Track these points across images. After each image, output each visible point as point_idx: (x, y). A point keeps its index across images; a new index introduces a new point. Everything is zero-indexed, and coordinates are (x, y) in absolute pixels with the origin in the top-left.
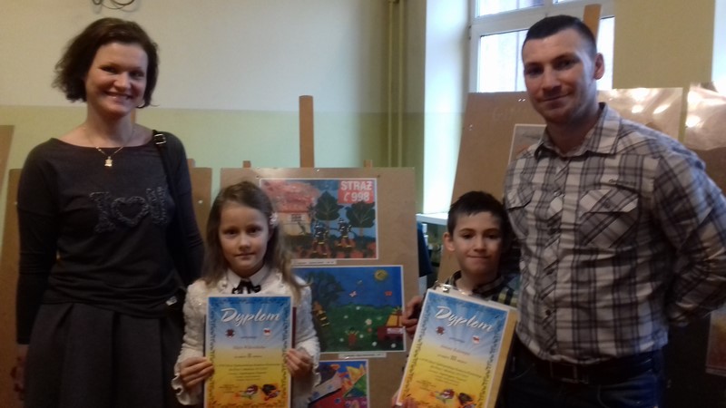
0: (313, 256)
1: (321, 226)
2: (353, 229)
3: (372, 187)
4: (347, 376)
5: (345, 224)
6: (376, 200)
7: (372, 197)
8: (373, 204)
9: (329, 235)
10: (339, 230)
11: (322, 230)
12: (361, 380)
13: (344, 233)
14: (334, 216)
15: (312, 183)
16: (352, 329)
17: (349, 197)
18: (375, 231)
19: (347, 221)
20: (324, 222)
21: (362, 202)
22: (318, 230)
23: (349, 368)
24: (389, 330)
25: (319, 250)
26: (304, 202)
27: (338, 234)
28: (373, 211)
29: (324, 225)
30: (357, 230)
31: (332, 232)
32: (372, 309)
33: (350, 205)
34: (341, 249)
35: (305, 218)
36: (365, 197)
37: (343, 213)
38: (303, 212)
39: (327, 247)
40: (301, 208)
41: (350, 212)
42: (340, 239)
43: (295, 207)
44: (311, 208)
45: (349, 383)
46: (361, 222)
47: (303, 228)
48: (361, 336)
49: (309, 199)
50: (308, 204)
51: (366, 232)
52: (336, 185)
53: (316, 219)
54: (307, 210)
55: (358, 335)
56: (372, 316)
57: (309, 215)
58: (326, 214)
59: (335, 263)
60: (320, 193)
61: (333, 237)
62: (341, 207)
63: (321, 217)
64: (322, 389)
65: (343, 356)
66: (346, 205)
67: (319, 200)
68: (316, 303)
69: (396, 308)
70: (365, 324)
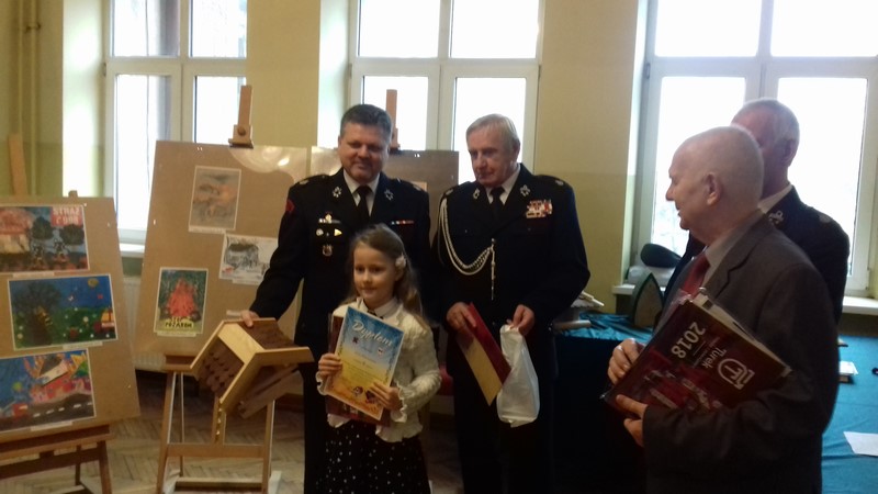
0: (34, 269)
1: (38, 245)
2: (67, 247)
3: (81, 213)
4: (72, 362)
5: (60, 244)
6: (84, 223)
7: (80, 220)
8: (82, 226)
9: (46, 252)
10: (54, 248)
11: (40, 248)
12: (84, 364)
13: (59, 249)
14: (49, 236)
15: (27, 209)
16: (73, 326)
17: (61, 221)
18: (86, 248)
19: (61, 240)
20: (41, 241)
21: (73, 225)
22: (35, 248)
23: (72, 356)
24: (103, 325)
25: (38, 264)
26: (21, 225)
27: (54, 251)
28: (83, 233)
29: (41, 244)
30: (70, 248)
31: (49, 250)
32: (88, 309)
33: (62, 227)
34: (58, 263)
35: (23, 238)
36: (74, 220)
37: (56, 234)
38: (21, 233)
39: (44, 261)
40: (19, 230)
41: (62, 233)
42: (56, 255)
43: (13, 229)
44: (27, 230)
45: (74, 367)
46: (73, 241)
47: (22, 247)
48: (81, 331)
49: (26, 222)
50: (24, 226)
51: (78, 249)
52: (49, 211)
53: (33, 239)
54: (24, 231)
55: (78, 329)
56: (89, 315)
57: (27, 236)
58: (42, 234)
59: (53, 274)
60: (35, 217)
61: (50, 254)
62: (54, 229)
63: (37, 236)
64: (52, 374)
65: (67, 347)
66: (58, 227)
67: (34, 223)
68: (40, 307)
69: (108, 307)
70: (83, 321)
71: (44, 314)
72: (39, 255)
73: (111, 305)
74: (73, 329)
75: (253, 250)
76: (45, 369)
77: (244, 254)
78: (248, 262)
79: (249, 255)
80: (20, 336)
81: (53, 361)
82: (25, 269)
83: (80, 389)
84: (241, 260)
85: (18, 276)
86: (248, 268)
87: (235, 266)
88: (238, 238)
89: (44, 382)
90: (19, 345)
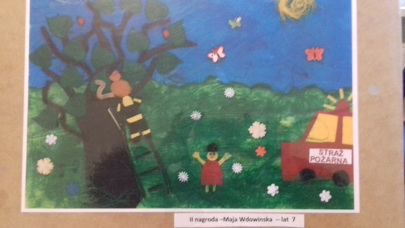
24: (314, 153)
32: (267, 94)
48: (237, 168)
55: (229, 163)
56: (267, 113)
65: (186, 219)
69: (336, 95)
70: (250, 135)
71: (128, 101)
73: (348, 90)
74: (212, 157)
90: (39, 193)
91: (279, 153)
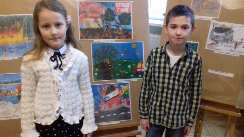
0: (104, 38)
1: (107, 24)
2: (122, 26)
3: (130, 6)
4: (121, 89)
5: (118, 23)
6: (131, 12)
7: (129, 11)
8: (130, 14)
9: (111, 28)
10: (115, 26)
11: (108, 26)
12: (127, 91)
14: (113, 19)
15: (102, 3)
16: (123, 70)
17: (120, 11)
18: (131, 27)
20: (108, 22)
21: (125, 13)
22: (106, 26)
23: (122, 86)
24: (138, 69)
26: (99, 13)
28: (130, 17)
29: (108, 24)
31: (112, 27)
32: (130, 61)
33: (120, 14)
34: (116, 34)
35: (99, 20)
36: (126, 11)
37: (117, 18)
40: (98, 15)
41: (120, 19)
42: (116, 30)
43: (95, 15)
44: (102, 16)
45: (122, 92)
46: (125, 22)
47: (99, 25)
48: (127, 73)
49: (101, 11)
50: (101, 14)
51: (128, 27)
52: (113, 5)
53: (105, 21)
54: (100, 16)
55: (125, 72)
56: (130, 64)
57: (102, 19)
58: (109, 18)
59: (114, 41)
60: (107, 8)
61: (113, 29)
62: (116, 15)
63: (107, 19)
64: (111, 95)
65: (119, 81)
66: (118, 14)
67: (106, 12)
68: (106, 59)
69: (141, 60)
70: (128, 67)
71: (109, 63)
72: (107, 30)
73: (143, 59)
74: (123, 71)
75: (230, 32)
76: (108, 92)
77: (223, 34)
78: (226, 40)
79: (227, 36)
80: (96, 74)
81: (112, 88)
82: (100, 38)
83: (125, 104)
84: (221, 38)
85: (96, 41)
86: (225, 44)
87: (217, 42)
88: (220, 24)
89: (107, 99)
90: (96, 78)
91: (133, 70)
